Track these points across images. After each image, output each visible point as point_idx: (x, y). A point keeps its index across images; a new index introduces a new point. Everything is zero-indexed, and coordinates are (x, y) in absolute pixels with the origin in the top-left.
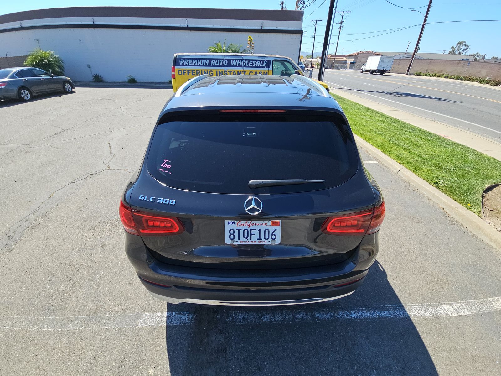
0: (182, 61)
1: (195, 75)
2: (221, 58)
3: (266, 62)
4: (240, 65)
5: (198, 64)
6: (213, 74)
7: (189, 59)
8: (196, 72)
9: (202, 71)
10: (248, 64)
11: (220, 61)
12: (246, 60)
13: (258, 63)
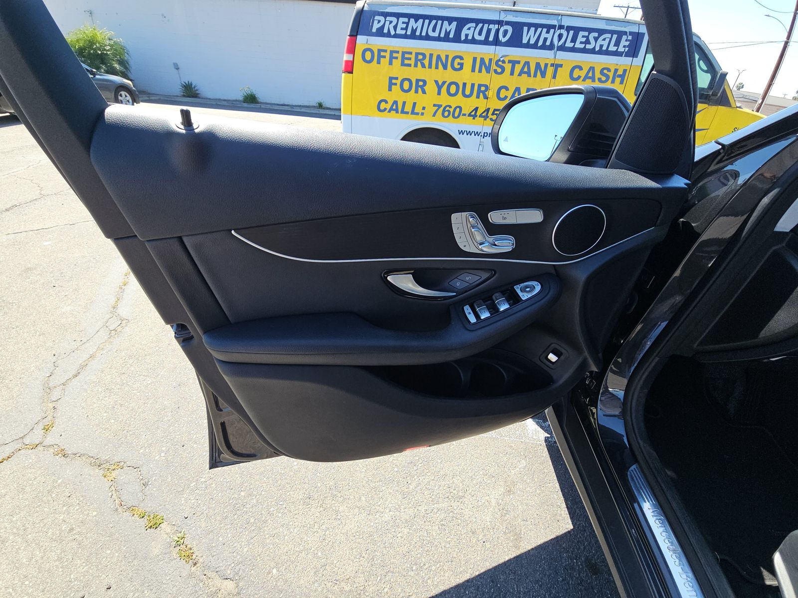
0: (379, 21)
1: (410, 65)
2: (495, 17)
3: (630, 38)
4: (548, 43)
5: (424, 34)
6: (462, 65)
7: (398, 15)
8: (413, 56)
9: (431, 55)
10: (574, 40)
11: (491, 26)
12: (569, 29)
13: (603, 42)
